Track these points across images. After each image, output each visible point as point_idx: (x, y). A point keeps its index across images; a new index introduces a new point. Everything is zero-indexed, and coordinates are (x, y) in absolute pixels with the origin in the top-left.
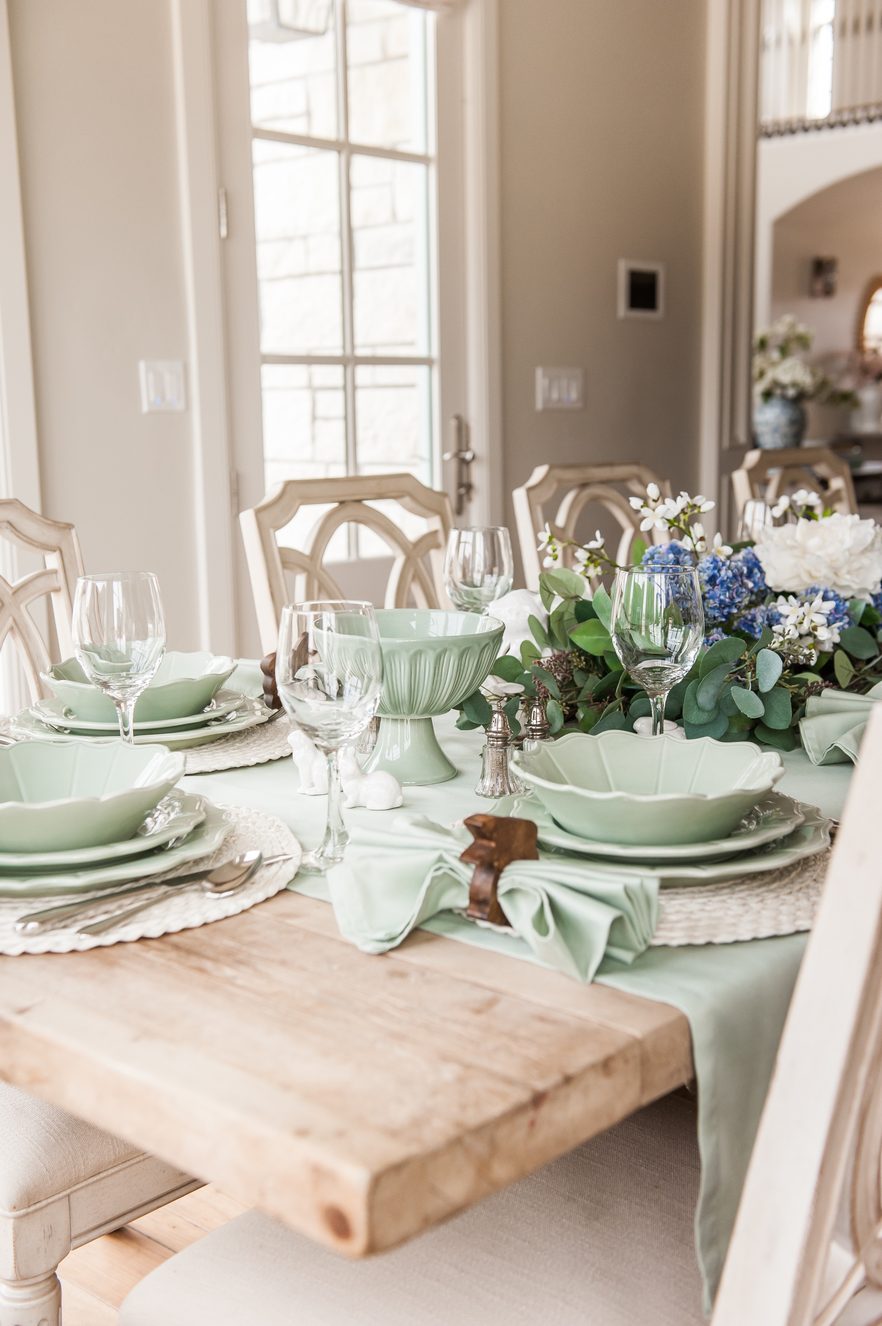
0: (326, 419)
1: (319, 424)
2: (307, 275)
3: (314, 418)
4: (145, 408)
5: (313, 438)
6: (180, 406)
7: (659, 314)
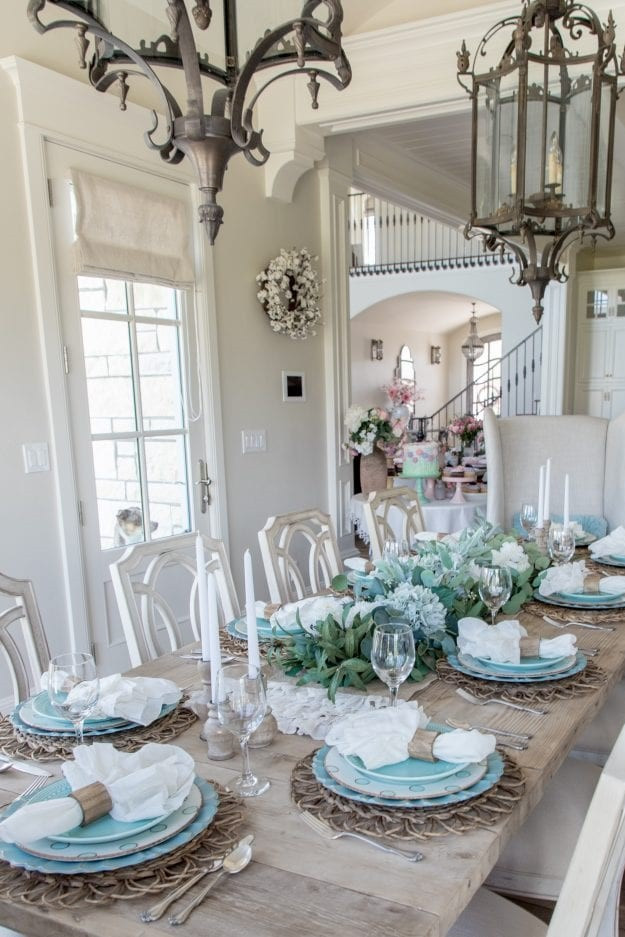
0: (123, 456)
1: (119, 459)
2: (109, 377)
3: (116, 456)
4: (27, 471)
5: (116, 467)
6: (47, 468)
7: (303, 398)
